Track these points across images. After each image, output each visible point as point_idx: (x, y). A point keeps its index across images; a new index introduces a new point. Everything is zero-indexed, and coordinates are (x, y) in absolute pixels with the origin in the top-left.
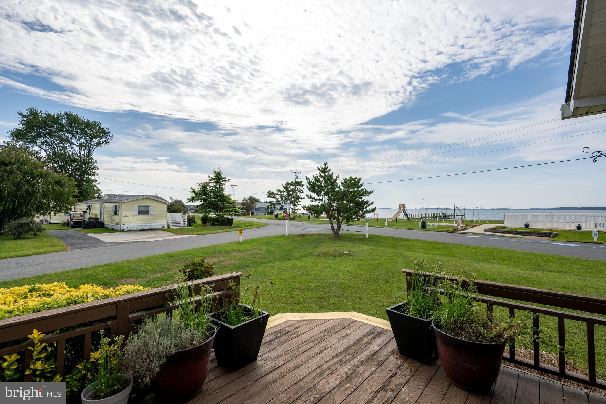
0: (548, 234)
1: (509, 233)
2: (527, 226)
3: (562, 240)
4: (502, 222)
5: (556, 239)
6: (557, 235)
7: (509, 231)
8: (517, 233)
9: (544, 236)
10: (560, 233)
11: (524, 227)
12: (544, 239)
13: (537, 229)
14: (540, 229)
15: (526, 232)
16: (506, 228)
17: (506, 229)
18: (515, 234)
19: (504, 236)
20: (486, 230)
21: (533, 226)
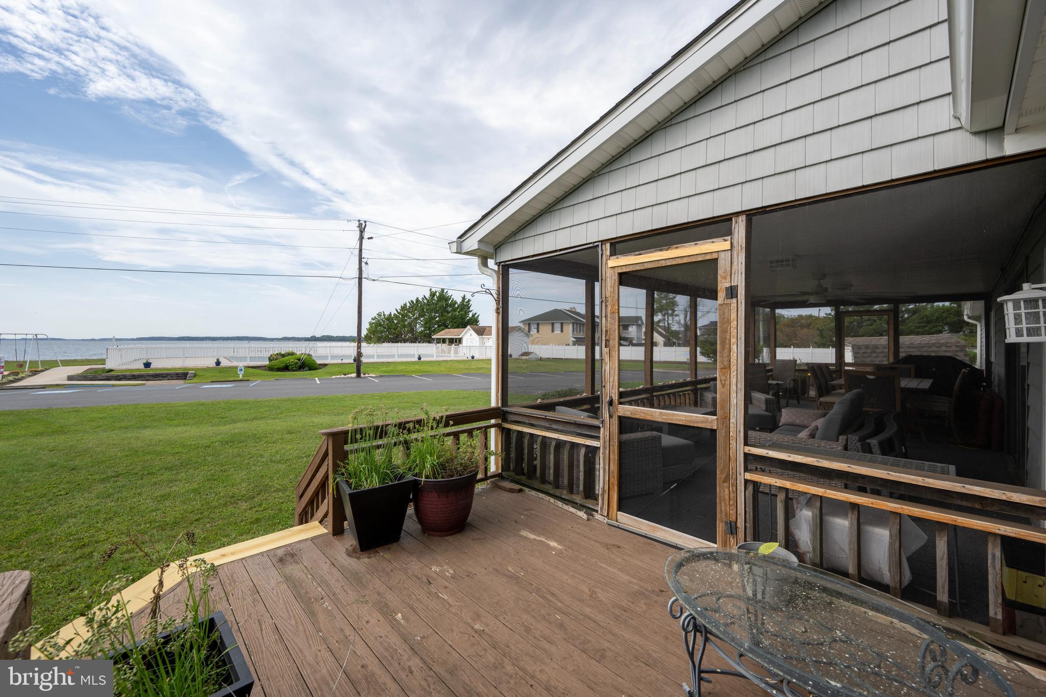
0: (182, 375)
1: (118, 378)
2: (147, 365)
3: (204, 381)
4: (103, 361)
5: (195, 380)
6: (195, 375)
7: (119, 376)
8: (134, 377)
9: (175, 378)
10: (197, 373)
11: (142, 367)
12: (179, 384)
13: (164, 369)
14: (168, 369)
15: (149, 375)
16: (112, 370)
17: (112, 373)
18: (130, 379)
19: (113, 386)
20: (70, 378)
21: (158, 364)
